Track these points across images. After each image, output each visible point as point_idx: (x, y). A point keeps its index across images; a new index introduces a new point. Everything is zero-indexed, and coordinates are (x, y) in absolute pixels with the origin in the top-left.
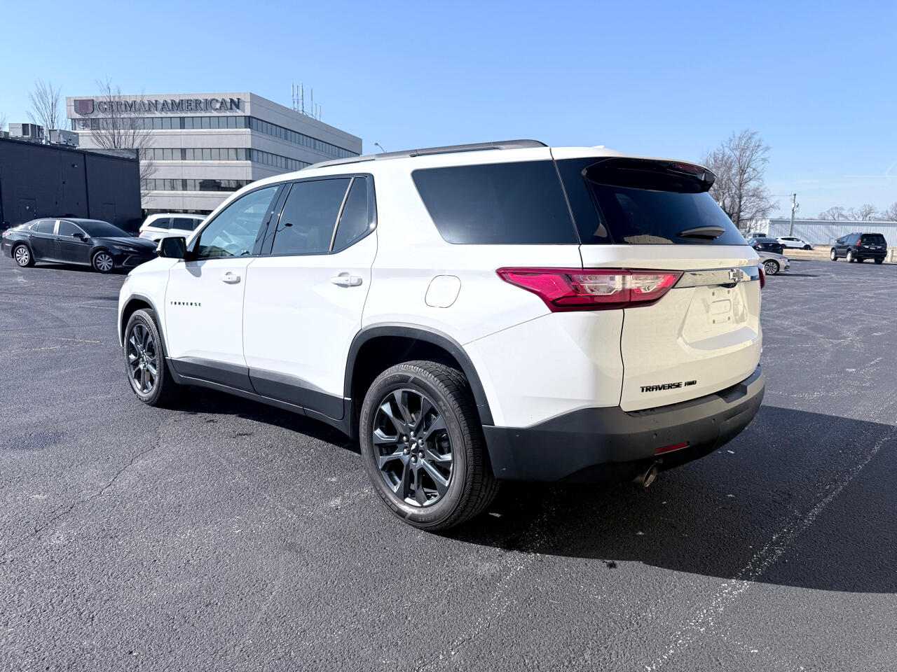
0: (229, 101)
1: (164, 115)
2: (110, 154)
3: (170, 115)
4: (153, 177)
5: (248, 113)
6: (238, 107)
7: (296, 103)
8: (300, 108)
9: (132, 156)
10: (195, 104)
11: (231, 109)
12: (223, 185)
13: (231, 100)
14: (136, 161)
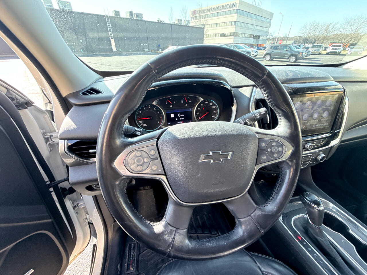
0: (232, 4)
1: (213, 12)
2: (197, 26)
3: (215, 12)
4: (207, 33)
5: (237, 8)
6: (234, 6)
7: (254, 2)
8: (255, 4)
9: (203, 27)
10: (222, 7)
11: (232, 7)
12: (226, 35)
13: (233, 4)
14: (204, 28)
